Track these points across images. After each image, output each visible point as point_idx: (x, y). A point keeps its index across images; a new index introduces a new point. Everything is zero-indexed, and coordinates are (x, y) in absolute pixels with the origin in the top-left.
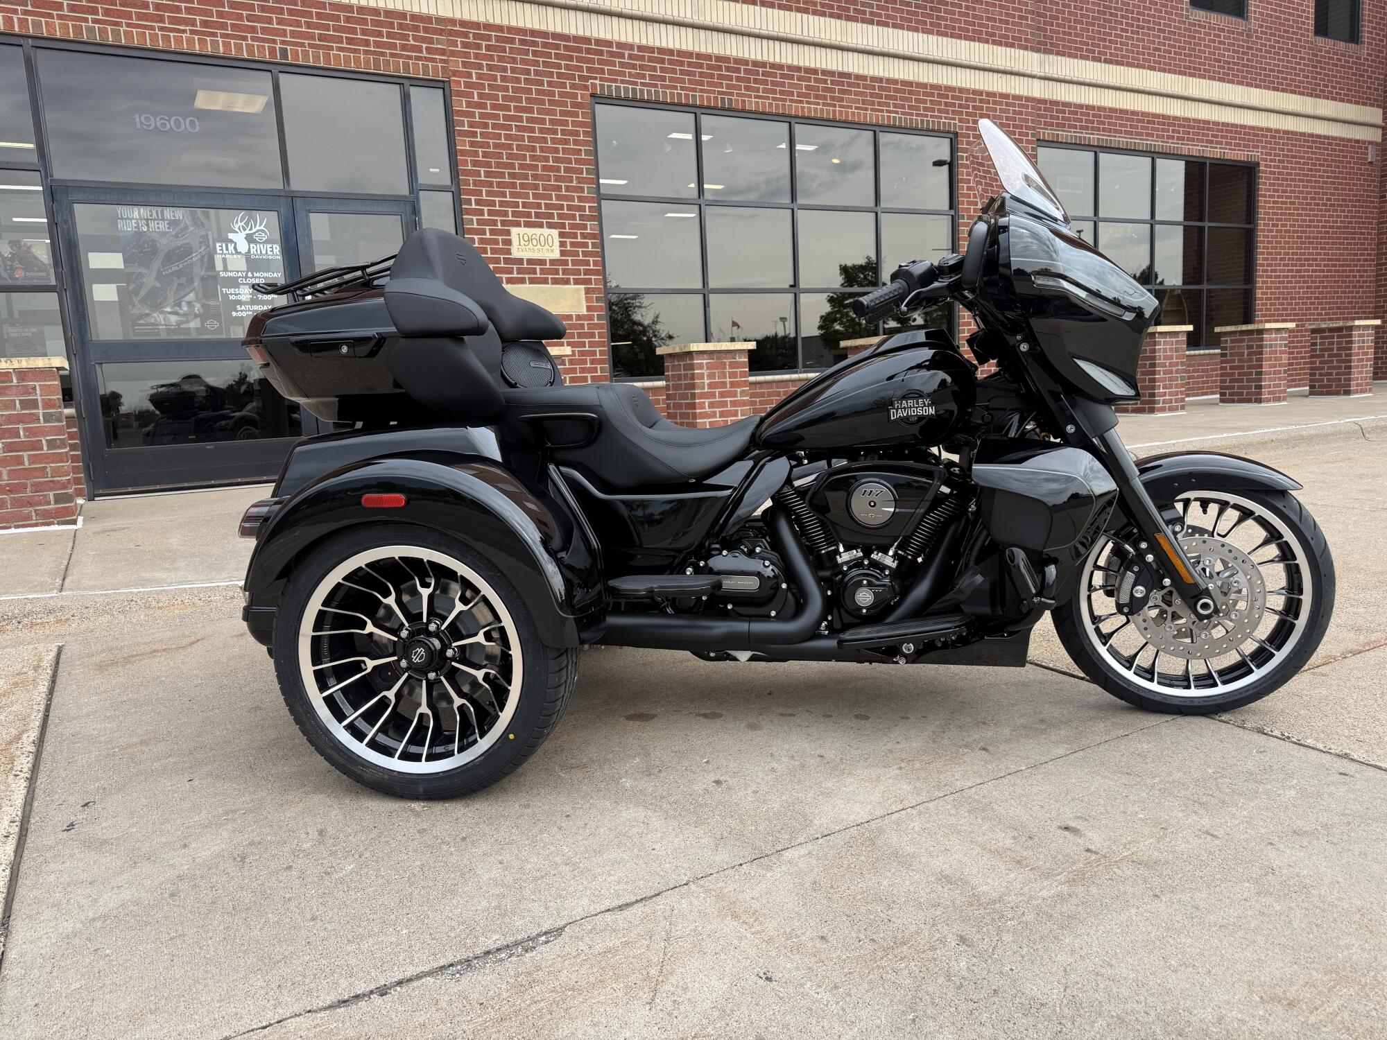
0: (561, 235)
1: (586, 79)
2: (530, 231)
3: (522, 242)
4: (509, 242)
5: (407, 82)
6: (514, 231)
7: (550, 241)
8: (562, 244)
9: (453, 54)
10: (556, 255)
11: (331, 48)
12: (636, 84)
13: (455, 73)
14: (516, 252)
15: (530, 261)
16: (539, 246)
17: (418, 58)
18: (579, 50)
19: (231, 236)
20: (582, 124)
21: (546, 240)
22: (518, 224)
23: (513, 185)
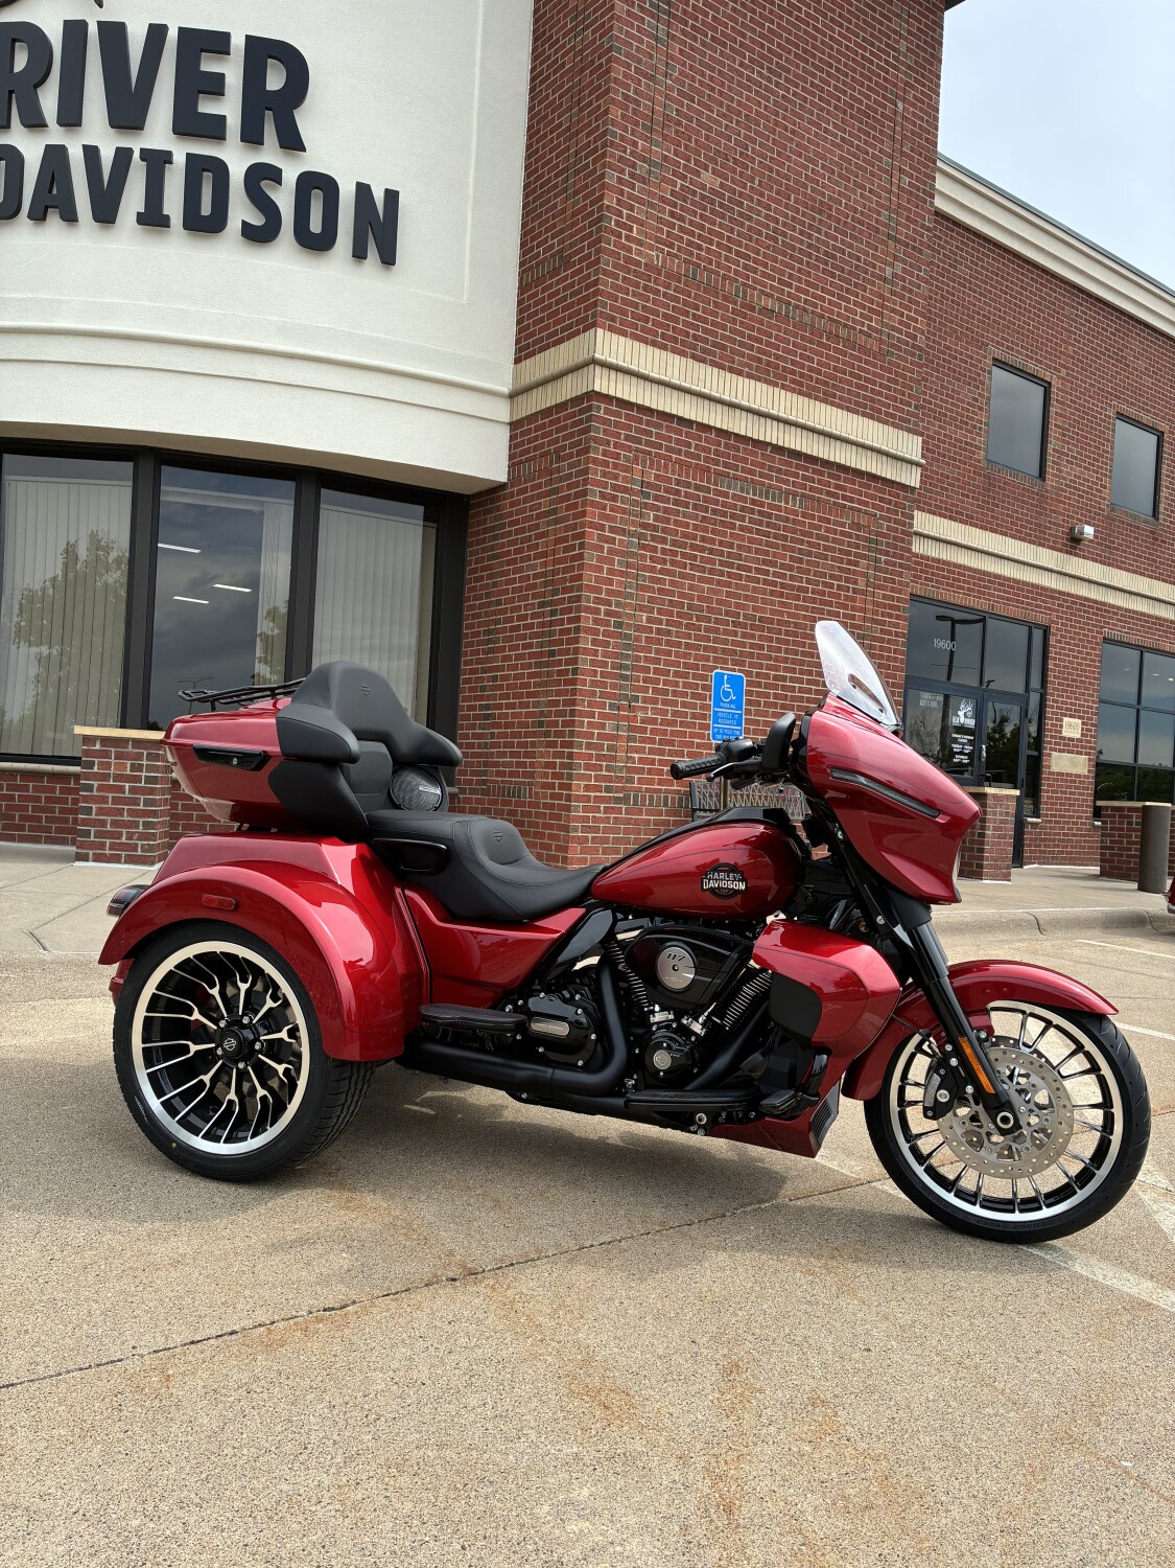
0: (1083, 723)
1: (1102, 627)
2: (1071, 720)
3: (1066, 726)
4: (1061, 726)
5: (1033, 626)
6: (1065, 719)
7: (1078, 727)
8: (1082, 729)
9: (1053, 610)
10: (1079, 736)
11: (1009, 605)
12: (1121, 632)
13: (1053, 622)
14: (1064, 734)
15: (1069, 739)
16: (1073, 730)
17: (1040, 612)
18: (1101, 610)
19: (959, 713)
20: (1097, 656)
21: (1076, 726)
22: (1064, 715)
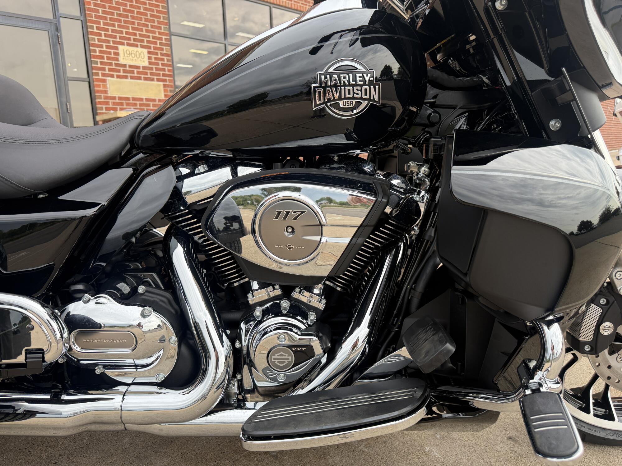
0: (149, 53)
2: (131, 49)
3: (126, 55)
4: (117, 54)
6: (121, 48)
7: (142, 56)
8: (150, 58)
10: (146, 64)
14: (122, 60)
15: (130, 66)
16: (136, 58)
21: (140, 55)
22: (123, 44)
23: (120, 21)
